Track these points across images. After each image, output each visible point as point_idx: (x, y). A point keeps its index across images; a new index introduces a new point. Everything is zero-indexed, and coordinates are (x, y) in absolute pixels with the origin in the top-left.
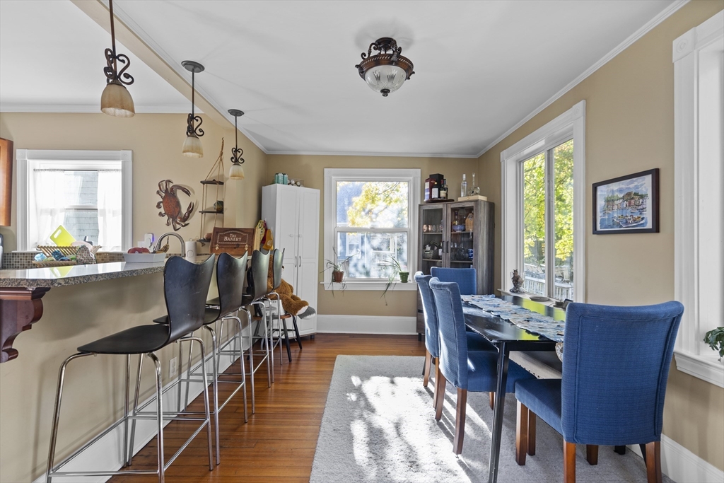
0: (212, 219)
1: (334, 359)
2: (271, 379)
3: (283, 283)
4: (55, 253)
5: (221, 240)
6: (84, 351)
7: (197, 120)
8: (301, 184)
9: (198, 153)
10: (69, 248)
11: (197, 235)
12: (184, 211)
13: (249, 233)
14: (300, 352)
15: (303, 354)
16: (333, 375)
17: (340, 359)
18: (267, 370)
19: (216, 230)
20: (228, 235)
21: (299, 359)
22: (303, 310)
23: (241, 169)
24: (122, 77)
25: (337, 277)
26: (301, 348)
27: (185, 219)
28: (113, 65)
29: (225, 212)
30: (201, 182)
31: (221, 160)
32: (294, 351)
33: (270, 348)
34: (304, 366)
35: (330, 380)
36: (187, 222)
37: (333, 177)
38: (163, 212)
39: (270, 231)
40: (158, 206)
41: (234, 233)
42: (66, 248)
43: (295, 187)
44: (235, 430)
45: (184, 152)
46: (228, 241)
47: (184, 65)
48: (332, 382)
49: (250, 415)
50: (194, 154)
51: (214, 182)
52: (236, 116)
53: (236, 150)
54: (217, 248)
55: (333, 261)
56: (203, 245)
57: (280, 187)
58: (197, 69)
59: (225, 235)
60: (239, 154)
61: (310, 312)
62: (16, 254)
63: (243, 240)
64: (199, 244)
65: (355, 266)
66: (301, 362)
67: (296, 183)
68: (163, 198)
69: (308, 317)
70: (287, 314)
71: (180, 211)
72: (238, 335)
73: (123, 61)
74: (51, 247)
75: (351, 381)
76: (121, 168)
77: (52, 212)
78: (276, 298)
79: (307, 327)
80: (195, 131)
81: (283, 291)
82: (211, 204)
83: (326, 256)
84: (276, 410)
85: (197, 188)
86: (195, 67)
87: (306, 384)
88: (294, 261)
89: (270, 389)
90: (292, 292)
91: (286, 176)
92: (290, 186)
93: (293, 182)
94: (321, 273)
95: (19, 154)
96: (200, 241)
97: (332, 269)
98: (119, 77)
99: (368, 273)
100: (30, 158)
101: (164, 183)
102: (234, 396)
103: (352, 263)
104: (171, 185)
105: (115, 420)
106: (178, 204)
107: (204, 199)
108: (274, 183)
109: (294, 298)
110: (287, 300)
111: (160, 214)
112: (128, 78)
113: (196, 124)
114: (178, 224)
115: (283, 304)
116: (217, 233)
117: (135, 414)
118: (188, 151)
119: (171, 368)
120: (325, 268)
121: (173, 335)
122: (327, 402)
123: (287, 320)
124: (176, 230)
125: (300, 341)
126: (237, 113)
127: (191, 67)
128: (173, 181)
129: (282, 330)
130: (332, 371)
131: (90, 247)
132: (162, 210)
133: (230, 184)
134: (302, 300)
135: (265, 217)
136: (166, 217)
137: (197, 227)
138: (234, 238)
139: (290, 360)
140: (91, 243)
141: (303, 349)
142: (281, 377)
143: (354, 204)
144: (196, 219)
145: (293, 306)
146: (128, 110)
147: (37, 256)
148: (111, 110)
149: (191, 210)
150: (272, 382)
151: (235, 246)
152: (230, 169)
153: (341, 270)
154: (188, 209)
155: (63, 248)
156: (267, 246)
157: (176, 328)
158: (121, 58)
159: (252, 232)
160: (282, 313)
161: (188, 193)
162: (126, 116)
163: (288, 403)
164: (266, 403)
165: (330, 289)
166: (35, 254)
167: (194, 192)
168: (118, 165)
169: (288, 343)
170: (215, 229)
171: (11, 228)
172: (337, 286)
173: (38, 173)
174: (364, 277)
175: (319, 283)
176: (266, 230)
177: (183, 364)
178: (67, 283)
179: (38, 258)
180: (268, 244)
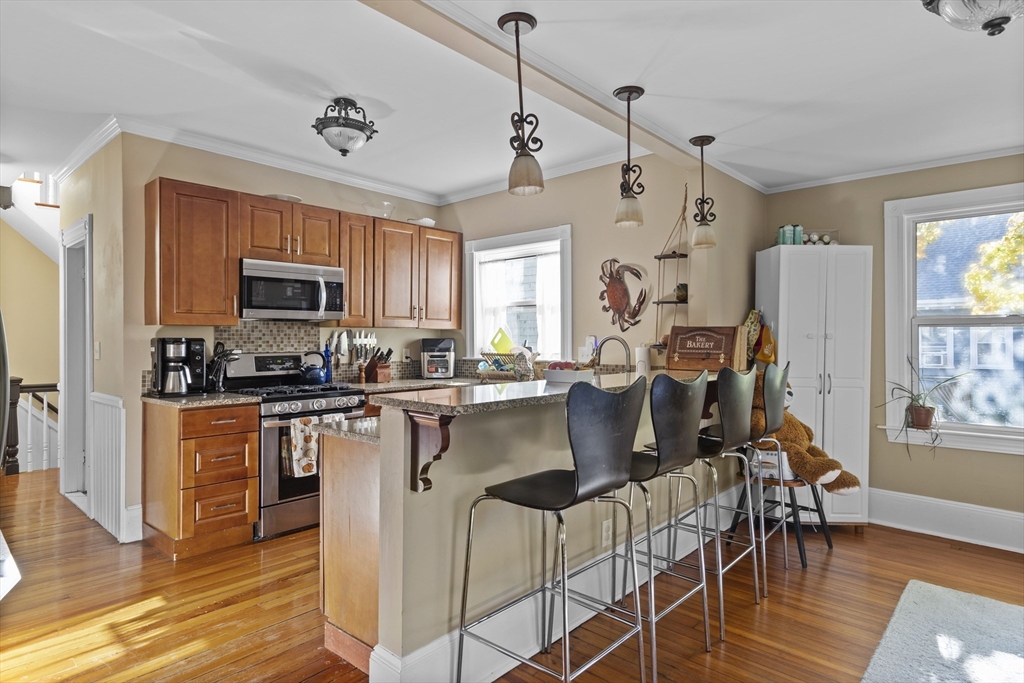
0: (670, 313)
1: (901, 586)
2: (761, 590)
3: (791, 422)
4: (496, 362)
5: (683, 346)
6: (493, 492)
7: (634, 171)
8: (831, 239)
9: (634, 220)
10: (508, 355)
11: (652, 339)
12: (634, 302)
13: (727, 335)
14: (829, 554)
15: (834, 560)
16: (893, 619)
17: (916, 589)
18: (752, 571)
19: (676, 331)
20: (693, 338)
21: (825, 567)
22: (831, 476)
23: (711, 230)
24: (530, 144)
25: (918, 417)
26: (830, 547)
27: (635, 314)
28: (520, 132)
29: (691, 301)
30: (656, 257)
31: (684, 219)
32: (815, 550)
33: (758, 535)
34: (835, 584)
35: (885, 627)
36: (637, 319)
37: (906, 217)
38: (608, 305)
39: (768, 329)
40: (602, 298)
41: (702, 335)
42: (505, 355)
43: (820, 247)
44: (688, 657)
45: (617, 222)
46: (693, 348)
47: (616, 96)
48: (888, 633)
49: (717, 642)
50: (631, 223)
51: (674, 255)
52: (702, 146)
53: (703, 202)
54: (676, 359)
55: (906, 385)
56: (660, 353)
57: (785, 250)
58: (634, 94)
59: (689, 338)
60: (706, 207)
61: (846, 481)
62: (465, 361)
63: (717, 347)
64: (655, 351)
65: (969, 398)
66: (829, 574)
67: (821, 239)
68: (607, 285)
69: (842, 491)
70: (798, 479)
71: (628, 303)
72: (711, 501)
73: (531, 123)
74: (492, 355)
75: (935, 645)
76: (559, 249)
77: (495, 312)
78: (775, 448)
79: (841, 509)
80: (631, 189)
81: (792, 436)
82: (670, 290)
83: (891, 376)
84: (763, 648)
85: (650, 266)
86: (631, 92)
87: (828, 618)
88: (816, 384)
89: (758, 607)
90: (810, 439)
91: (799, 229)
92: (809, 246)
93: (815, 237)
94: (878, 408)
95: (467, 245)
96: (655, 346)
97: (905, 402)
98: (527, 145)
99: (1002, 417)
100: (476, 251)
101: (608, 263)
102: (689, 598)
103: (958, 393)
104: (617, 265)
105: (532, 587)
106: (626, 293)
107: (659, 282)
108: (776, 243)
109: (813, 451)
110: (798, 453)
111: (605, 309)
112: (536, 143)
113: (633, 176)
114: (626, 321)
115: (790, 459)
116: (677, 334)
117: (554, 587)
118: (621, 220)
119: (604, 534)
120: (889, 397)
121: (582, 491)
122: (869, 670)
123: (798, 490)
124: (623, 331)
125: (829, 532)
126: (703, 141)
127: (626, 95)
128: (620, 260)
129: (787, 505)
130: (892, 611)
131: (528, 355)
132: (606, 303)
133: (697, 256)
134: (831, 457)
135: (762, 305)
136: (611, 312)
137: (652, 326)
138: (701, 343)
139: (804, 565)
140: (530, 349)
141: (834, 549)
142: (786, 593)
143: (984, 259)
144: (649, 313)
145: (810, 466)
146: (535, 185)
147: (481, 364)
148: (520, 190)
149: (642, 300)
150: (762, 596)
151: (704, 356)
152: (695, 232)
153: (928, 404)
154: (639, 299)
155: (503, 355)
156: (763, 354)
157: (584, 484)
158: (528, 120)
159: (732, 333)
160: (788, 474)
161: (638, 275)
162: (536, 193)
163: (789, 643)
164: (749, 630)
165: (902, 439)
166: (479, 361)
167: (646, 274)
168: (555, 245)
169: (800, 533)
170: (674, 328)
171: (462, 331)
172: (918, 437)
173: (483, 266)
174: (990, 423)
175: (873, 427)
176: (762, 327)
177: (618, 532)
178: (466, 411)
179: (481, 367)
180: (766, 352)
